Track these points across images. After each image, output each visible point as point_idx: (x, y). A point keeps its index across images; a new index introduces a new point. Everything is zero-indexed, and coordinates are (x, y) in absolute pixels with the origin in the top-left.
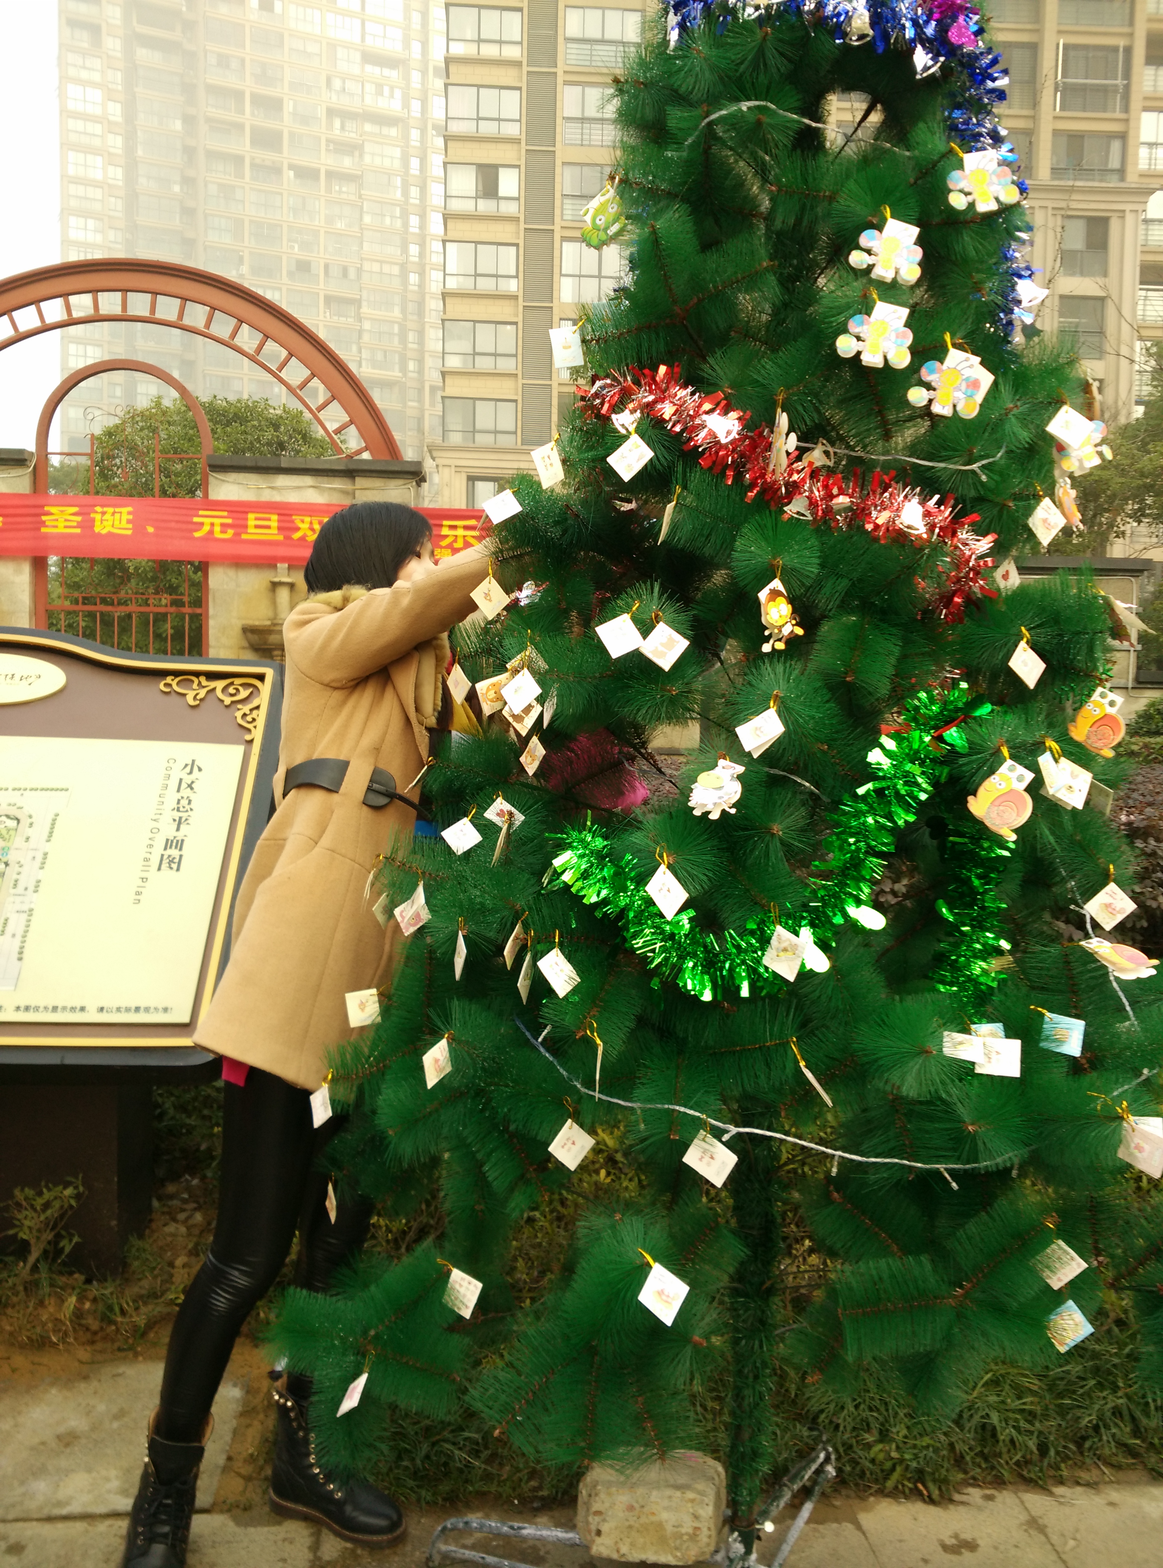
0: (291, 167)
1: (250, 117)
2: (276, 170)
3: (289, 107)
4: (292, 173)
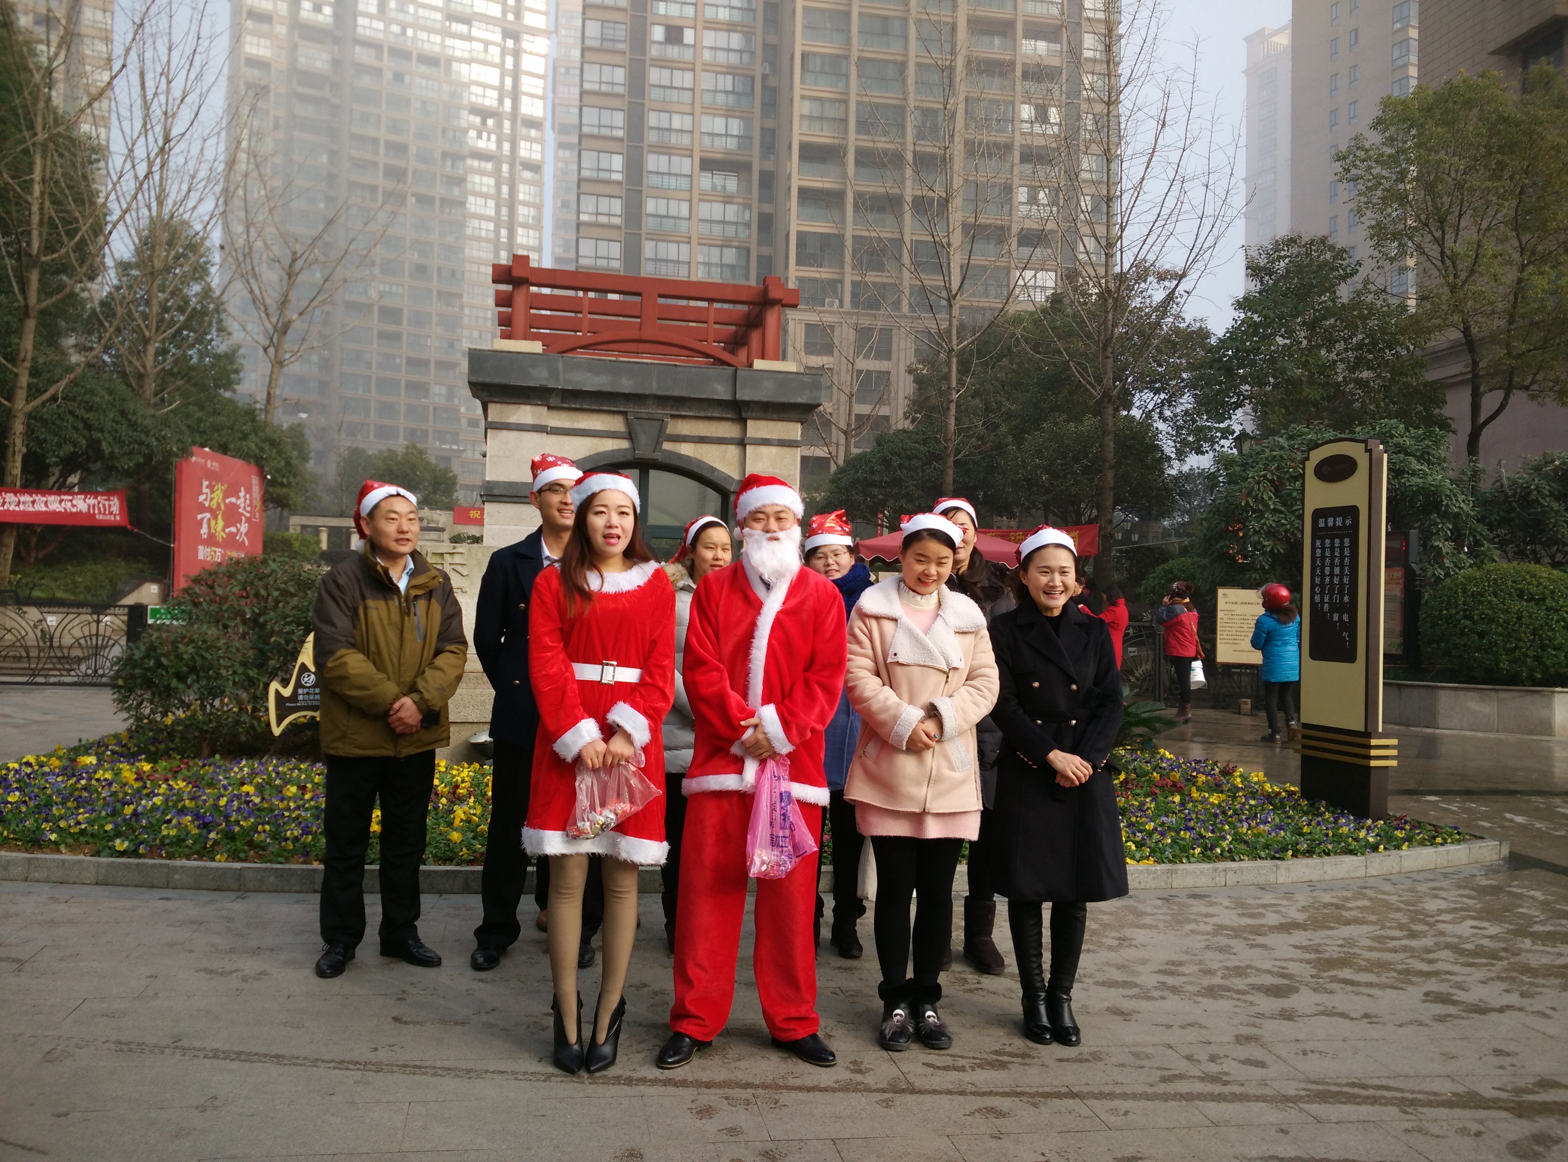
0: (413, 195)
1: (383, 158)
2: (402, 198)
3: (413, 150)
4: (413, 200)
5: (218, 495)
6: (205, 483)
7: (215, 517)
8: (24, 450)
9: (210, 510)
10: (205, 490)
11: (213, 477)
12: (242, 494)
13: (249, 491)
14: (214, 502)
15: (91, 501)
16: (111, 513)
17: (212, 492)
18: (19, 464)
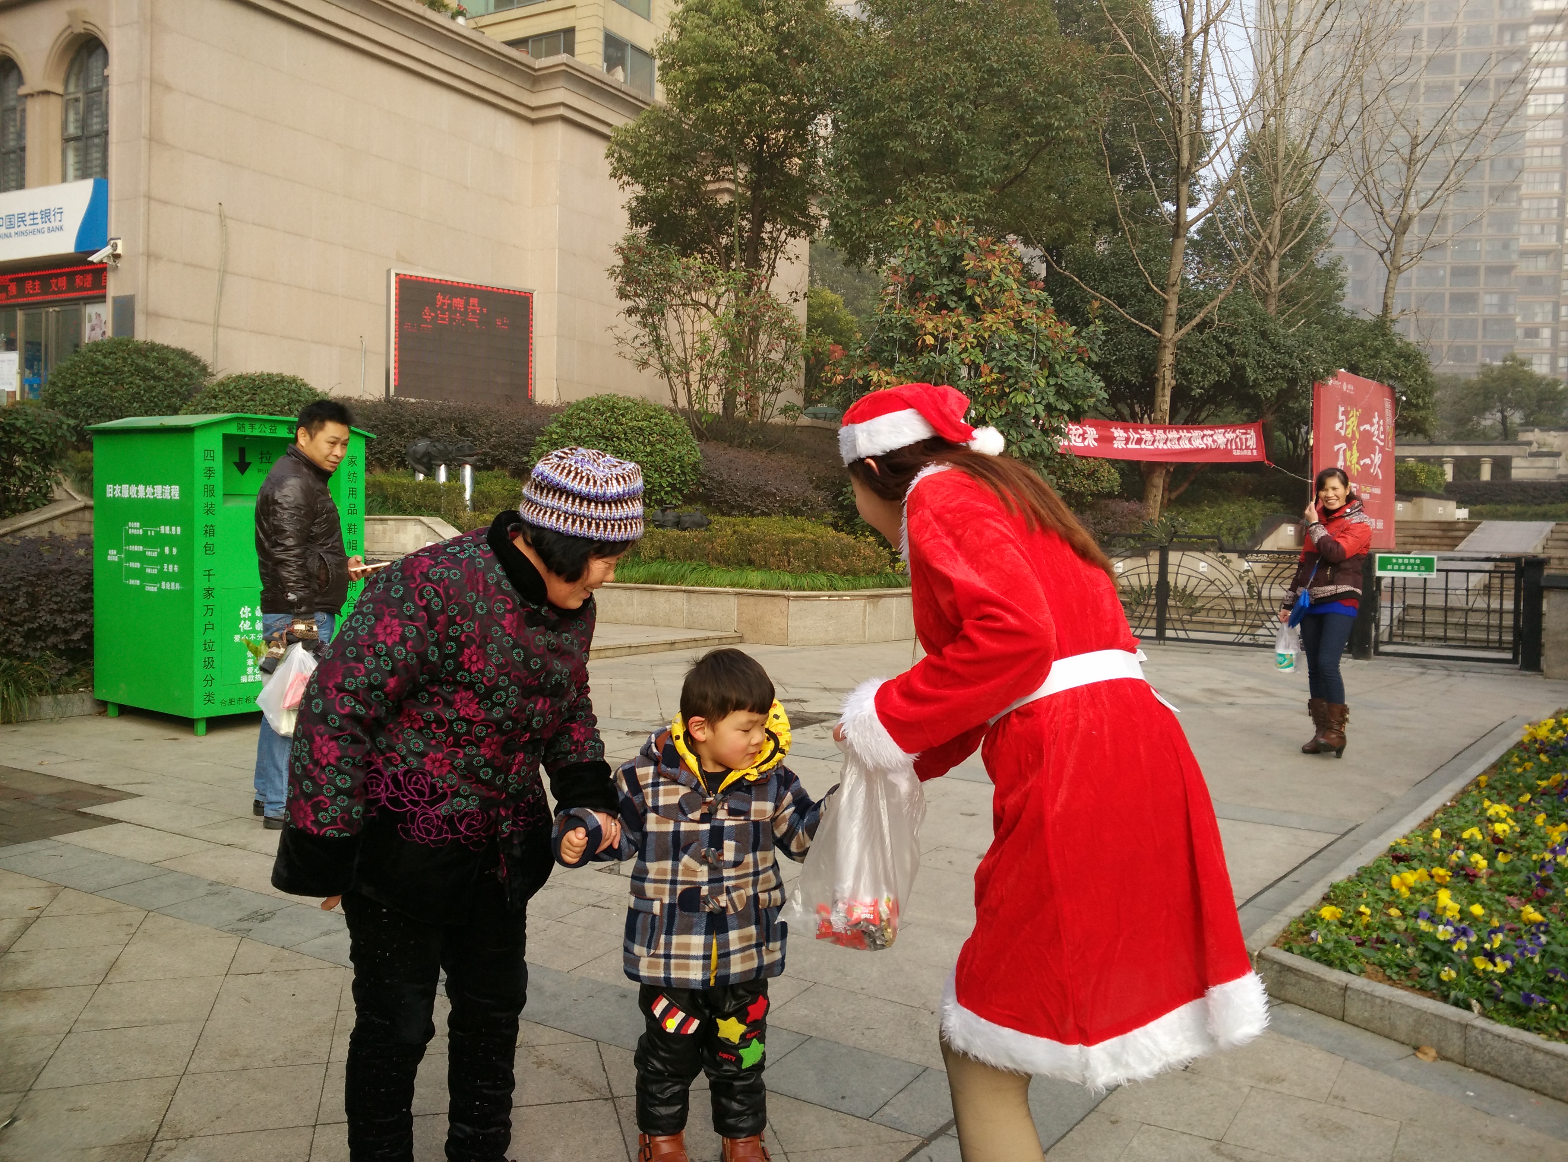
5: (1353, 421)
6: (1341, 409)
7: (1350, 447)
8: (1173, 382)
9: (1345, 439)
10: (1341, 417)
11: (1349, 401)
12: (1375, 420)
13: (1382, 416)
14: (1349, 430)
15: (1230, 435)
16: (1247, 448)
17: (1347, 419)
18: (1168, 399)
